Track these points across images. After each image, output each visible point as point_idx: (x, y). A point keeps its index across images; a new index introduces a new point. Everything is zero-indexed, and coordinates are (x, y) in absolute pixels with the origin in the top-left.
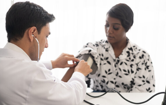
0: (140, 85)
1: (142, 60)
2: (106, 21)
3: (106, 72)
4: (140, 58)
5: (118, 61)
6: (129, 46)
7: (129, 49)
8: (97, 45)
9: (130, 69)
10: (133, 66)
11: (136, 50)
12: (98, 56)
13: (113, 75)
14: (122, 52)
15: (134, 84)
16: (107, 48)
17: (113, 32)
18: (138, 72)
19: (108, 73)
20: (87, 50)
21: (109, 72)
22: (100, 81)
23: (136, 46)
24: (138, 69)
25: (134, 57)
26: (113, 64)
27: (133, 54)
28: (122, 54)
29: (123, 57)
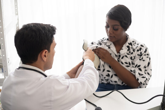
3: (110, 67)
4: (138, 51)
7: (129, 44)
8: (100, 44)
11: (135, 44)
16: (109, 46)
26: (116, 59)
27: (132, 48)
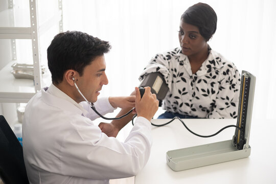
0: (222, 109)
1: (227, 77)
3: (180, 92)
4: (224, 74)
5: (196, 78)
6: (210, 58)
7: (210, 62)
8: (169, 57)
9: (210, 88)
10: (214, 85)
12: (169, 75)
13: (189, 96)
14: (201, 66)
15: (215, 107)
16: (183, 61)
17: (189, 42)
18: (220, 91)
19: (182, 92)
20: (154, 68)
21: (183, 92)
22: (172, 103)
23: (220, 57)
24: (221, 88)
25: (217, 73)
26: (189, 81)
28: (201, 70)
29: (202, 73)
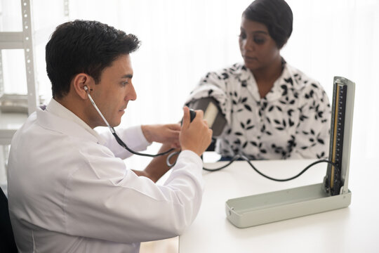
0: (305, 148)
1: (310, 101)
2: (242, 29)
3: (243, 125)
4: (307, 97)
5: (265, 104)
6: (286, 75)
7: (285, 80)
8: (226, 76)
9: (286, 118)
10: (293, 113)
11: (299, 82)
12: (226, 100)
13: (256, 131)
14: (272, 86)
15: (295, 145)
16: (245, 81)
17: (254, 49)
18: (302, 123)
19: (246, 126)
20: (204, 91)
21: (248, 125)
22: (231, 143)
23: (299, 73)
24: (302, 118)
25: (296, 96)
26: (256, 109)
27: (293, 89)
28: (272, 92)
29: (275, 96)
